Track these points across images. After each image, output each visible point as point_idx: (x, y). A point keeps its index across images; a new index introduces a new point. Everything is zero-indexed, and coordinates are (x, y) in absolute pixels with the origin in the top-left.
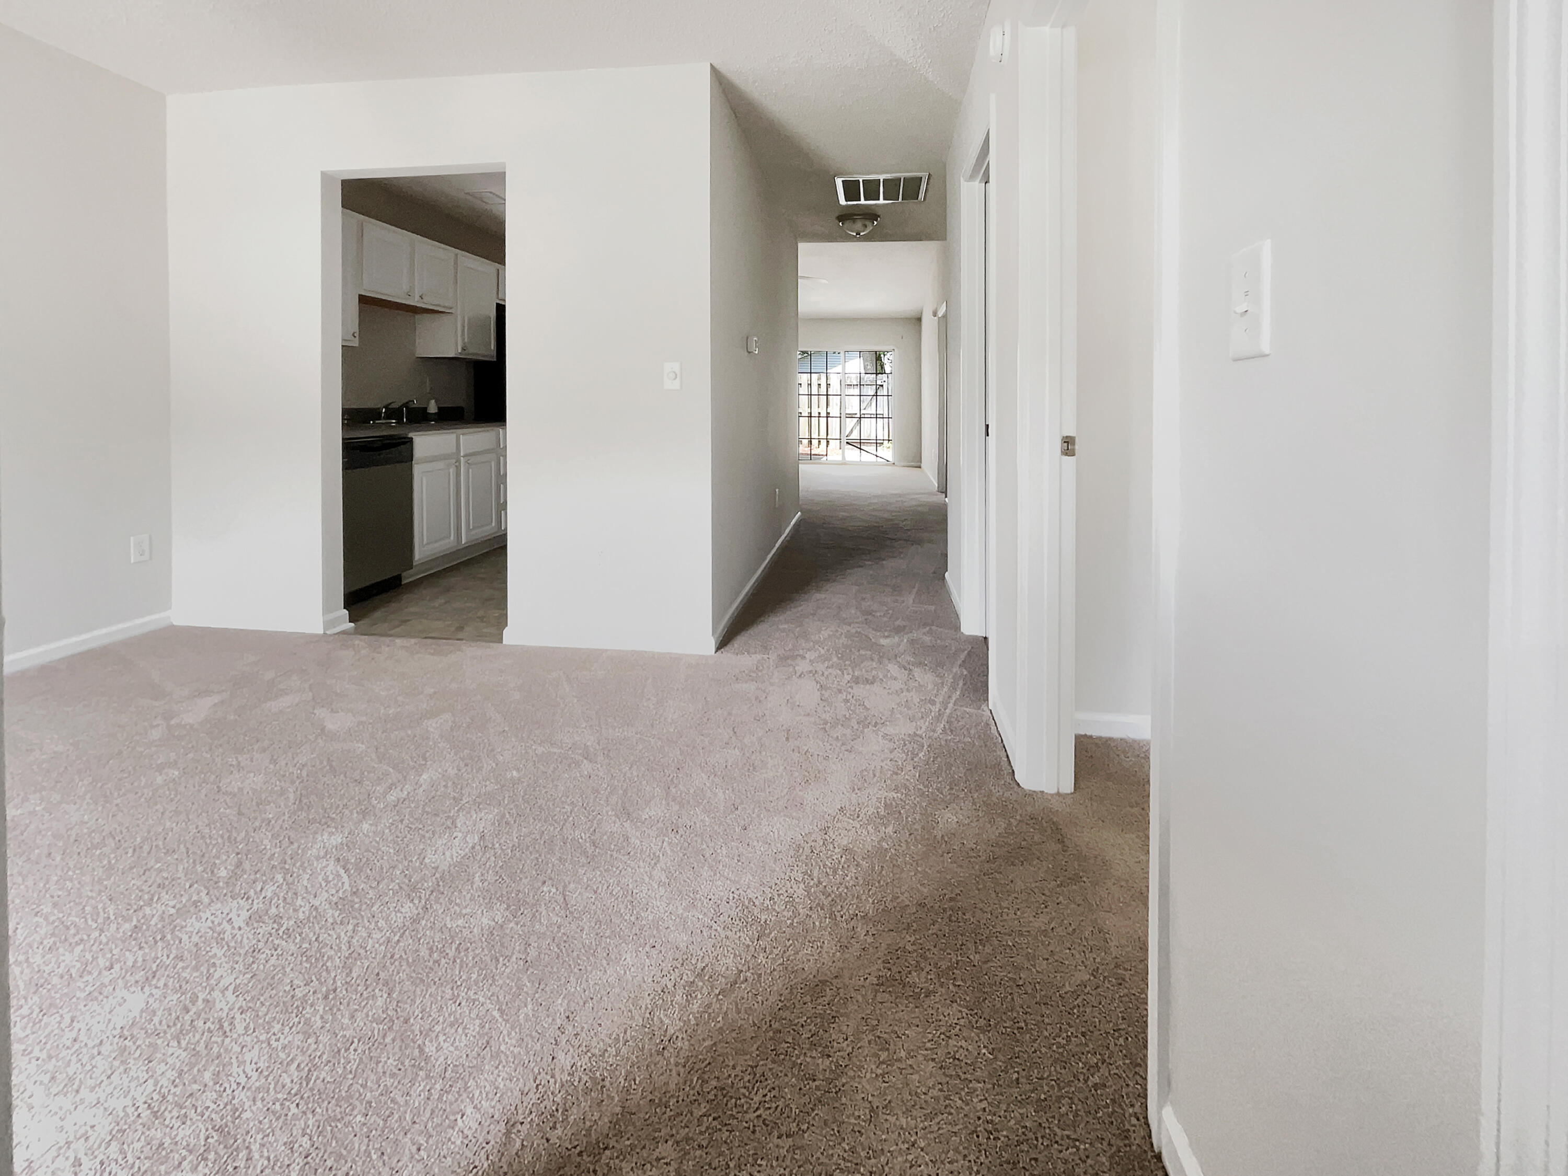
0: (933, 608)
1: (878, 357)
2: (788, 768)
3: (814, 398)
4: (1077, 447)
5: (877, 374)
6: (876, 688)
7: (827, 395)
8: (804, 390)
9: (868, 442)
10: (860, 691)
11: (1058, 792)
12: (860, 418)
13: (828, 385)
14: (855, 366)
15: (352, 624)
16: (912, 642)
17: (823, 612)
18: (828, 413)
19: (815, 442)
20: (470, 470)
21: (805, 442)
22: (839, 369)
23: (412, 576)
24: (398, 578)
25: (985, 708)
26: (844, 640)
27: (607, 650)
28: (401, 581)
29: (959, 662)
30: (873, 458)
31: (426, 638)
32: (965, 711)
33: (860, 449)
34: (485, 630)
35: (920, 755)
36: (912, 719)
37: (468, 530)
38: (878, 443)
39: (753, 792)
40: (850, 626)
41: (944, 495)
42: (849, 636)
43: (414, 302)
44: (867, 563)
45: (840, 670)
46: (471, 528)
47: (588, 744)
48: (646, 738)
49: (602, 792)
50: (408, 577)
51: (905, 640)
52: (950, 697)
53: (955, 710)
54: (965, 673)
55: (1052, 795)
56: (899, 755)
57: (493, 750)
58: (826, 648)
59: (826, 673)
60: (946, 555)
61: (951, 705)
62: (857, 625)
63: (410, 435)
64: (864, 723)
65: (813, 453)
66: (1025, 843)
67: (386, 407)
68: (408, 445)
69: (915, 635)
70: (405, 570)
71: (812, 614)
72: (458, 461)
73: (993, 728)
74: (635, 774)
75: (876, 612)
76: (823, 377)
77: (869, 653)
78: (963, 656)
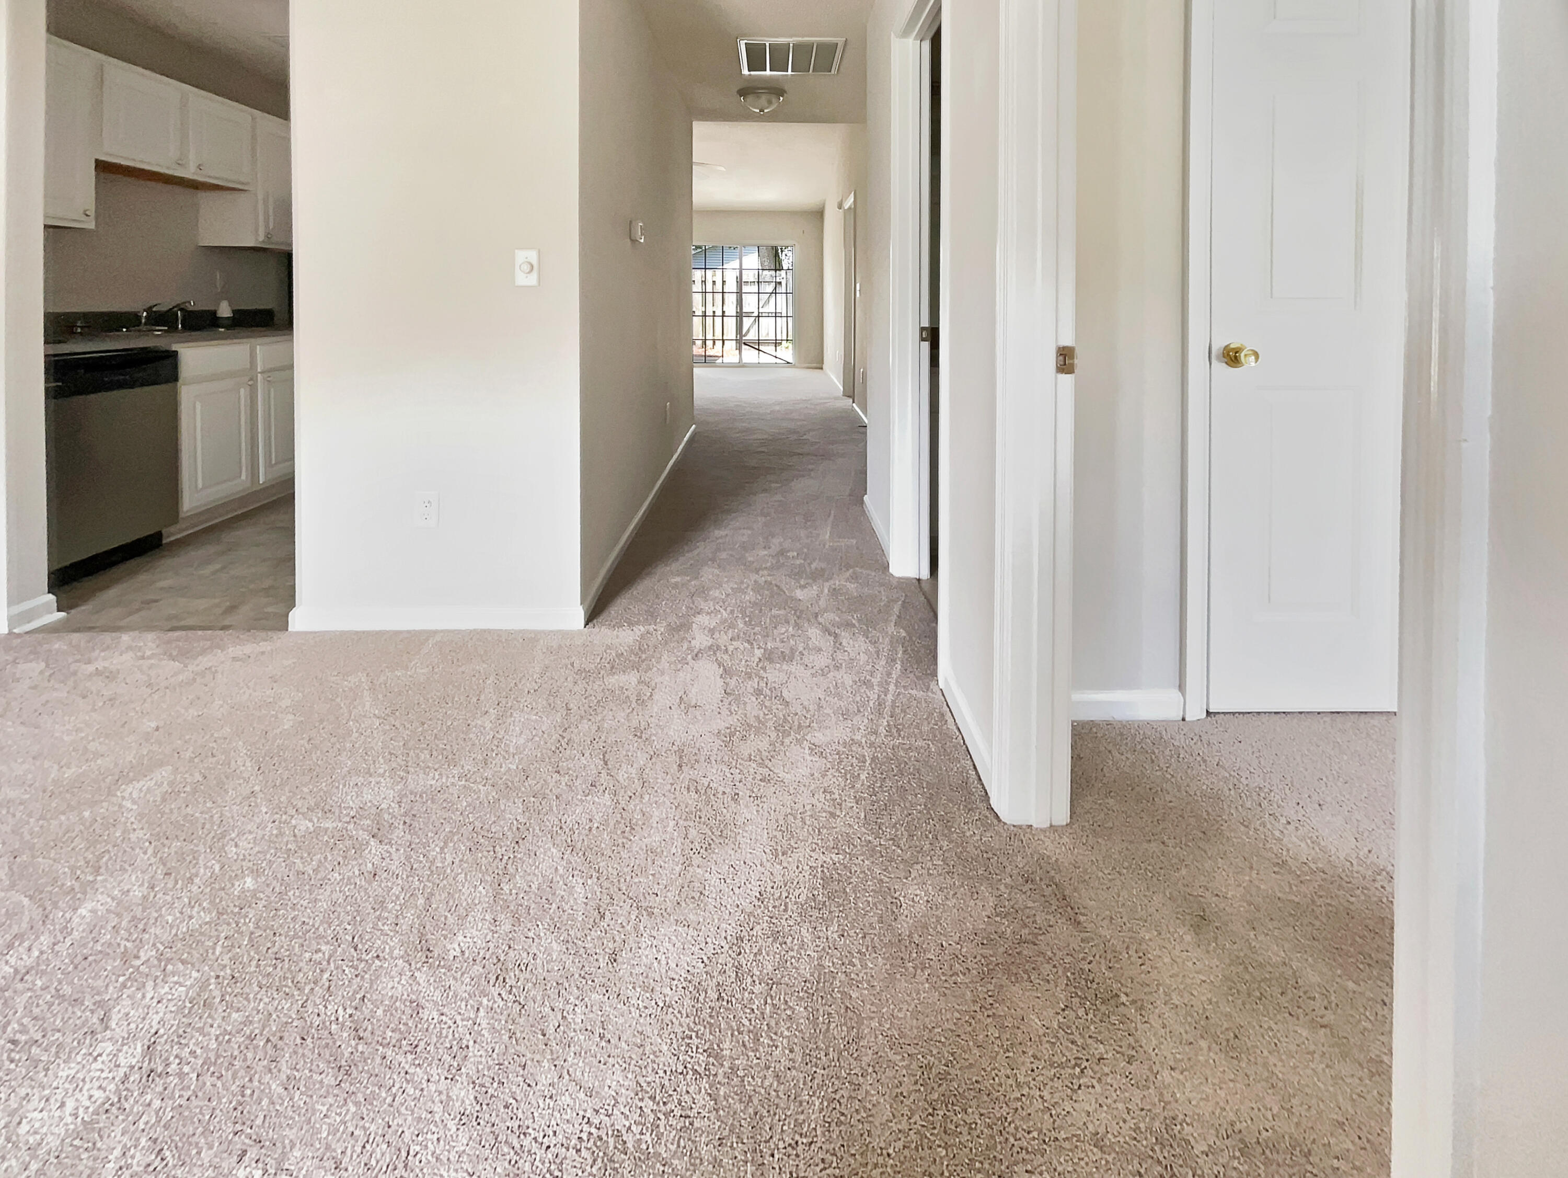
0: (854, 541)
1: (775, 254)
2: (681, 822)
3: (709, 296)
4: (1076, 361)
5: (776, 270)
6: (794, 668)
7: (723, 293)
8: (697, 287)
9: (767, 342)
10: (774, 674)
11: (1051, 826)
12: (759, 316)
13: (724, 282)
14: (752, 261)
15: (62, 614)
16: (834, 592)
17: (724, 555)
18: (723, 312)
19: (710, 344)
20: (272, 390)
21: (699, 343)
22: (735, 264)
23: (173, 534)
24: (159, 535)
25: (935, 689)
26: (750, 596)
27: (436, 632)
28: (161, 540)
29: (894, 618)
30: (774, 360)
31: (173, 629)
32: (911, 696)
33: (759, 350)
34: (270, 609)
35: (863, 777)
36: (845, 715)
37: (269, 465)
38: (777, 343)
39: (628, 878)
40: (757, 573)
41: (851, 400)
42: (757, 588)
43: (188, 173)
44: (773, 485)
45: (748, 642)
46: (273, 462)
47: (384, 806)
48: (474, 786)
49: (390, 906)
50: (172, 534)
51: (826, 591)
52: (889, 674)
53: (899, 694)
54: (904, 634)
55: (1043, 831)
56: (833, 780)
57: (223, 836)
58: (729, 609)
59: (731, 648)
60: (865, 473)
61: (892, 687)
62: (766, 572)
63: (174, 347)
64: (783, 729)
65: (707, 354)
66: (1027, 931)
67: (149, 310)
68: (167, 362)
69: (837, 582)
70: (166, 526)
71: (710, 560)
72: (253, 379)
73: (950, 720)
74: (449, 859)
75: (788, 551)
76: (719, 272)
77: (782, 612)
78: (896, 609)
